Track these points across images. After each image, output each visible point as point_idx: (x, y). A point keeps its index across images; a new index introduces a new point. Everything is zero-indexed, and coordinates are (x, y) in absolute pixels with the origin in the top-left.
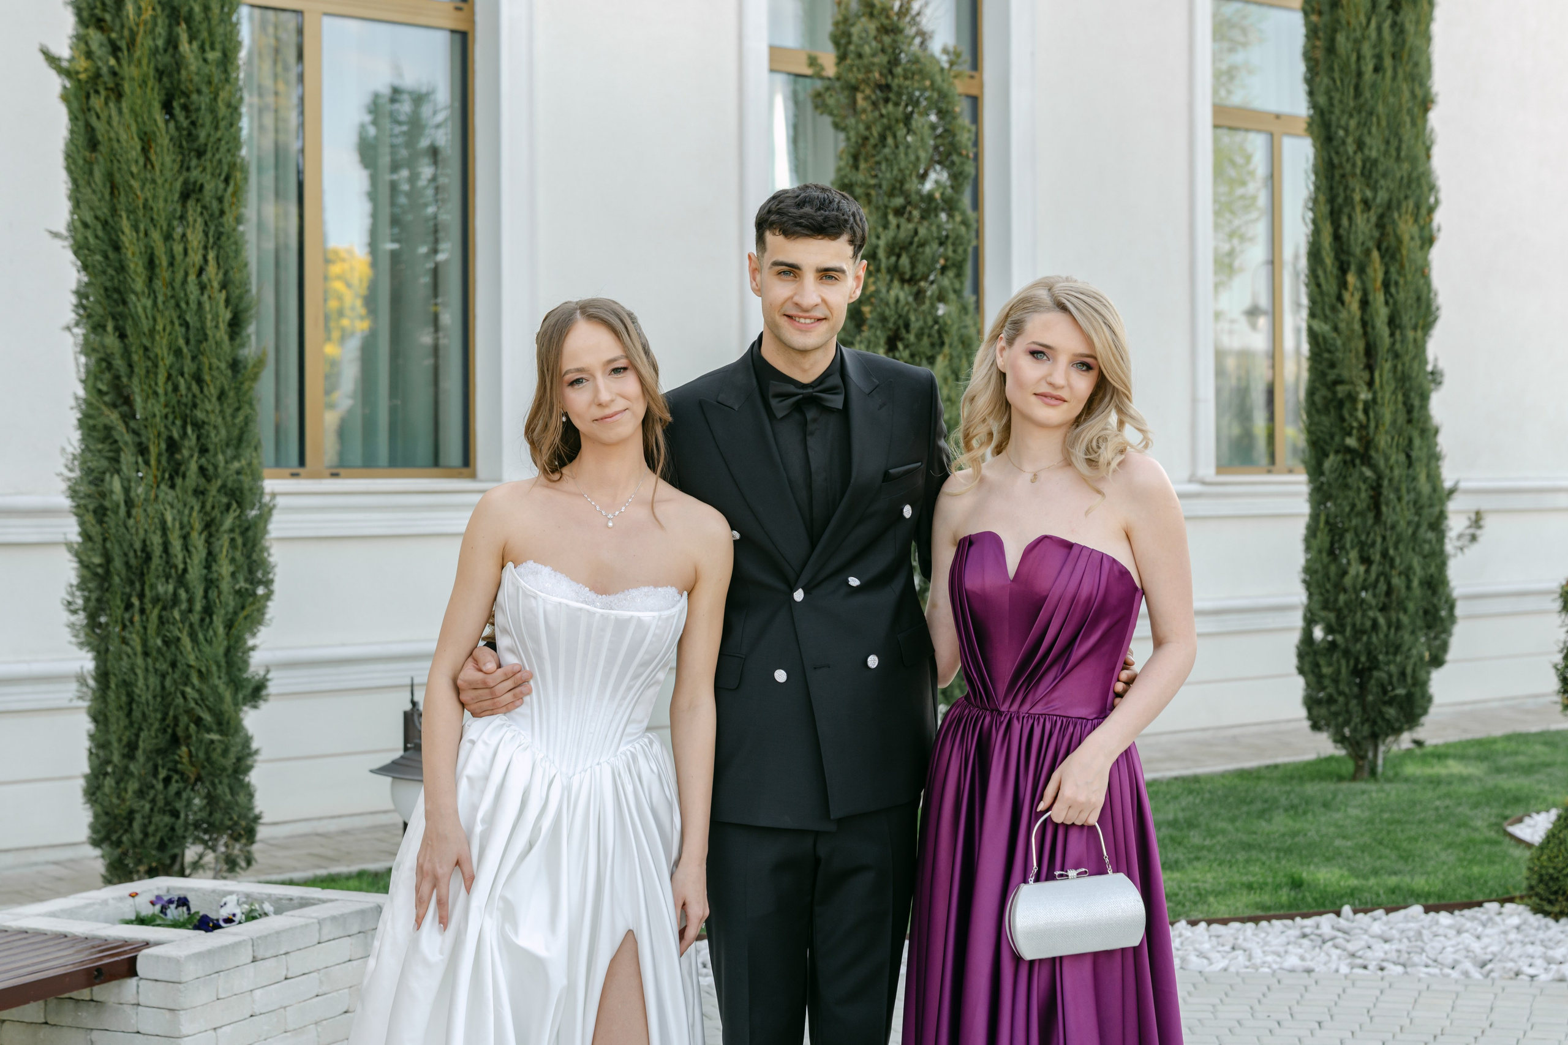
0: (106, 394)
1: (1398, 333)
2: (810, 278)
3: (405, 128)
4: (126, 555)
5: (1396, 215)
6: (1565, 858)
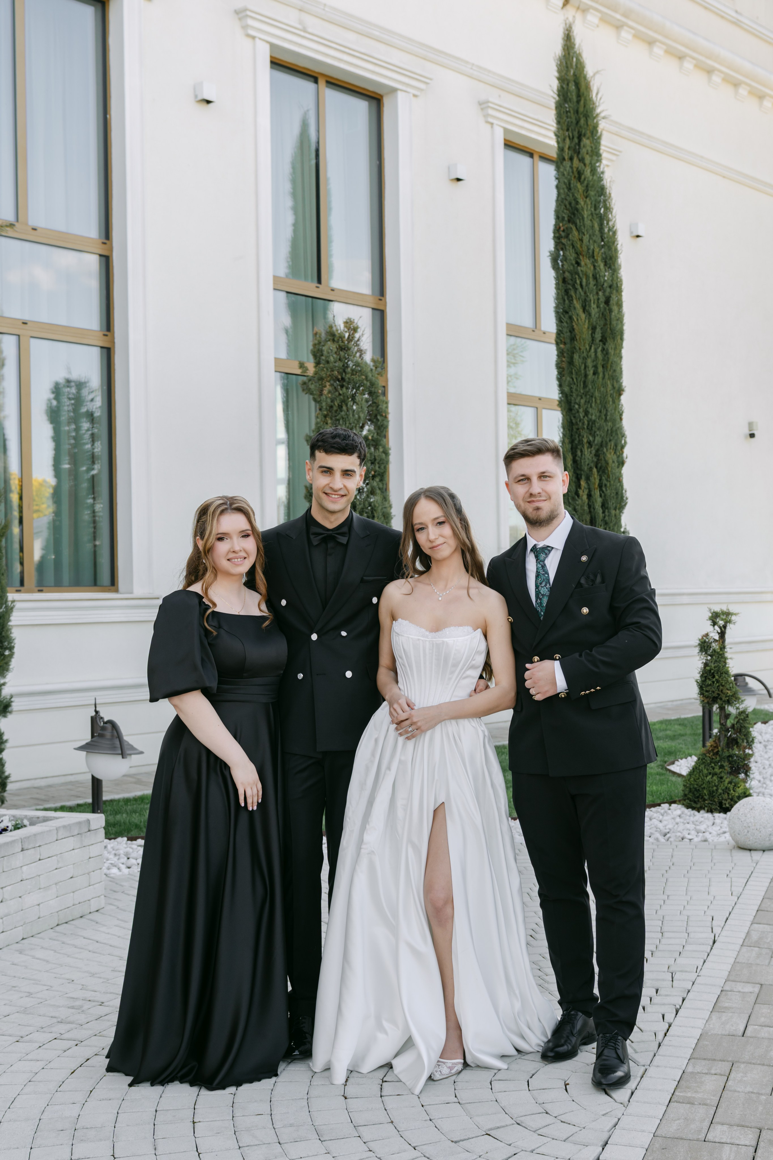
1: (607, 511)
2: (338, 475)
3: (73, 402)
5: (605, 450)
6: (702, 780)
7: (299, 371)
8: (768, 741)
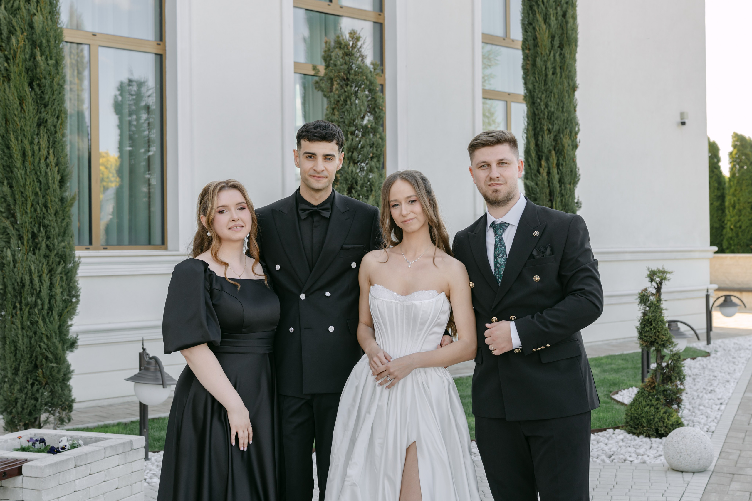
0: (4, 213)
1: (563, 185)
2: (320, 159)
3: (134, 97)
4: (13, 284)
5: (562, 136)
6: (642, 410)
7: (312, 73)
8: (696, 375)
